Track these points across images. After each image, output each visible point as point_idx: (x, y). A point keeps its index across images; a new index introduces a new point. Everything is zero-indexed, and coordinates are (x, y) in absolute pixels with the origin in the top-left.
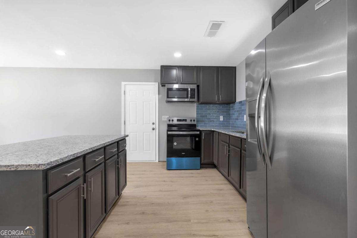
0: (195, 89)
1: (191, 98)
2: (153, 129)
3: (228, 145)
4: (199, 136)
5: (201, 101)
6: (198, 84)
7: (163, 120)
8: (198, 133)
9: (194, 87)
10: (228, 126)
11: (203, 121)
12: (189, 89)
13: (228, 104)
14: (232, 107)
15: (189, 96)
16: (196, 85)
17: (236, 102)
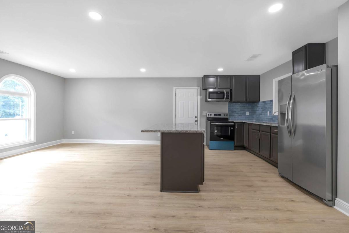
0: (229, 92)
1: (226, 99)
2: (196, 121)
3: (259, 131)
4: (234, 126)
5: (233, 101)
6: (231, 89)
7: (203, 114)
8: (233, 124)
9: (229, 90)
10: (252, 120)
11: (233, 116)
12: (225, 92)
13: (253, 102)
14: (256, 105)
15: (225, 97)
16: (230, 89)
17: (260, 101)
